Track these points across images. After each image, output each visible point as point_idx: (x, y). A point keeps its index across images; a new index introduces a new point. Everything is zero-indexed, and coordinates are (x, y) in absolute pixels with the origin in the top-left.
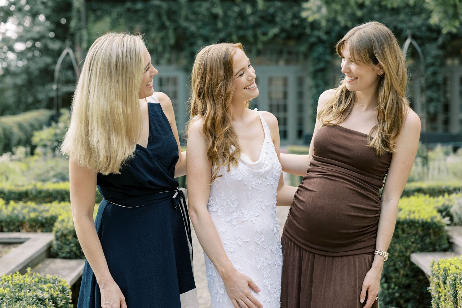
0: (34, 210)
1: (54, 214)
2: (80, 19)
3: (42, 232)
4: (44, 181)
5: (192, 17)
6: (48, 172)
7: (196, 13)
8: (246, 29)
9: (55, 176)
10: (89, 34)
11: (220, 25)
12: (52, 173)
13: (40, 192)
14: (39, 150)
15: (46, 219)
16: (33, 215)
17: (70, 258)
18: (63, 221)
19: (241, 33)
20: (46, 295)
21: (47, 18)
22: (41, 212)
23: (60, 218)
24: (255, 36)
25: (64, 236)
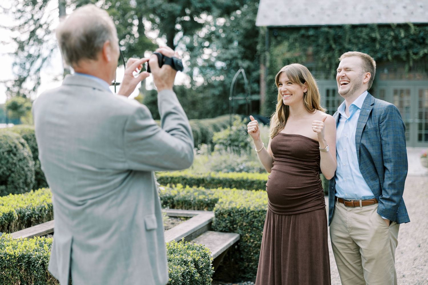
0: (204, 193)
1: (216, 197)
2: (264, 44)
3: (208, 210)
4: (218, 171)
5: (354, 41)
6: (221, 164)
7: (358, 38)
8: (400, 49)
9: (226, 168)
10: (271, 55)
11: (378, 46)
12: (224, 165)
13: (213, 179)
14: (217, 147)
15: (211, 200)
16: (201, 197)
17: (225, 232)
18: (222, 203)
19: (396, 53)
20: (190, 259)
21: (239, 43)
22: (208, 195)
23: (220, 200)
24: (408, 55)
25: (221, 214)
